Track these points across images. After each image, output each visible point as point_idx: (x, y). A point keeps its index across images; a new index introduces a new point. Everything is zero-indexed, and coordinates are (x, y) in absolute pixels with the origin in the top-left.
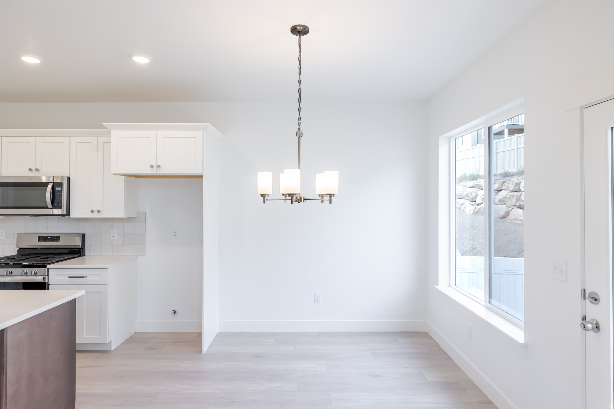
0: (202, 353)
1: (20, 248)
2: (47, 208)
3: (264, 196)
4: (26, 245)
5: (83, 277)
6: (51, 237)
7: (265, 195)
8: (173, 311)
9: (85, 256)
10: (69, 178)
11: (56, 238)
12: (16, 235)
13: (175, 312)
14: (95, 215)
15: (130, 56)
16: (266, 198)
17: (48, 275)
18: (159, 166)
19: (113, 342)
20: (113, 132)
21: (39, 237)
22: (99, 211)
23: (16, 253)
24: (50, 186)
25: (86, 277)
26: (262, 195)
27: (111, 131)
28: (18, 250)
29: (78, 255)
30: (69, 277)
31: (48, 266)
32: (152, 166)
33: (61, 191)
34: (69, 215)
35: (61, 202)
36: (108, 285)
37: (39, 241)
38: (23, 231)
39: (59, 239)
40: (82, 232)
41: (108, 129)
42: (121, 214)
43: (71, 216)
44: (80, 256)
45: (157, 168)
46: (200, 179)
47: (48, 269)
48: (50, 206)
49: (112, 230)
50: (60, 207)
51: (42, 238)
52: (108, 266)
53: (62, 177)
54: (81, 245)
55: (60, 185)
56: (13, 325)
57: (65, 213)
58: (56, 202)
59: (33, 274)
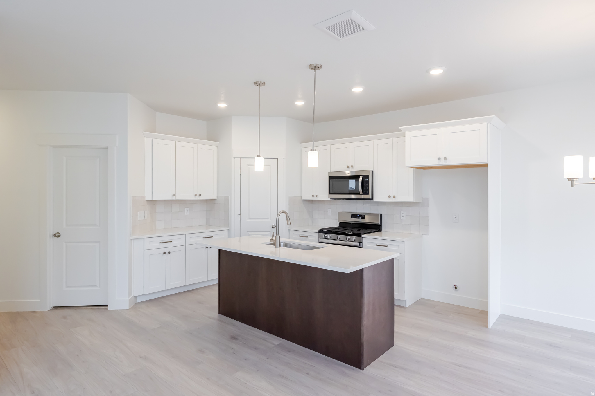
0: (488, 328)
1: (340, 222)
2: (359, 194)
3: (572, 180)
4: (344, 220)
5: (386, 246)
6: (360, 215)
7: (574, 179)
8: (455, 287)
9: (382, 231)
10: (373, 171)
11: (363, 217)
12: (338, 213)
13: (456, 288)
14: (392, 200)
15: (428, 71)
16: (574, 182)
17: (362, 242)
18: (445, 158)
19: (407, 301)
20: (407, 134)
21: (352, 215)
22: (394, 197)
23: (338, 226)
24: (361, 178)
25: (388, 246)
26: (569, 179)
27: (405, 132)
28: (339, 224)
29: (377, 230)
30: (377, 245)
31: (363, 236)
32: (439, 159)
33: (368, 181)
34: (373, 199)
35: (368, 190)
36: (404, 255)
37: (352, 217)
38: (341, 211)
39: (365, 217)
40: (380, 212)
41: (402, 131)
42: (411, 199)
43: (374, 200)
44: (379, 231)
45: (444, 160)
46: (484, 168)
47: (362, 238)
48: (361, 192)
49: (402, 212)
50: (368, 193)
51: (354, 216)
52: (404, 240)
53: (369, 171)
54: (379, 222)
55: (367, 177)
56: (366, 267)
57: (371, 198)
58: (365, 190)
59: (353, 240)
